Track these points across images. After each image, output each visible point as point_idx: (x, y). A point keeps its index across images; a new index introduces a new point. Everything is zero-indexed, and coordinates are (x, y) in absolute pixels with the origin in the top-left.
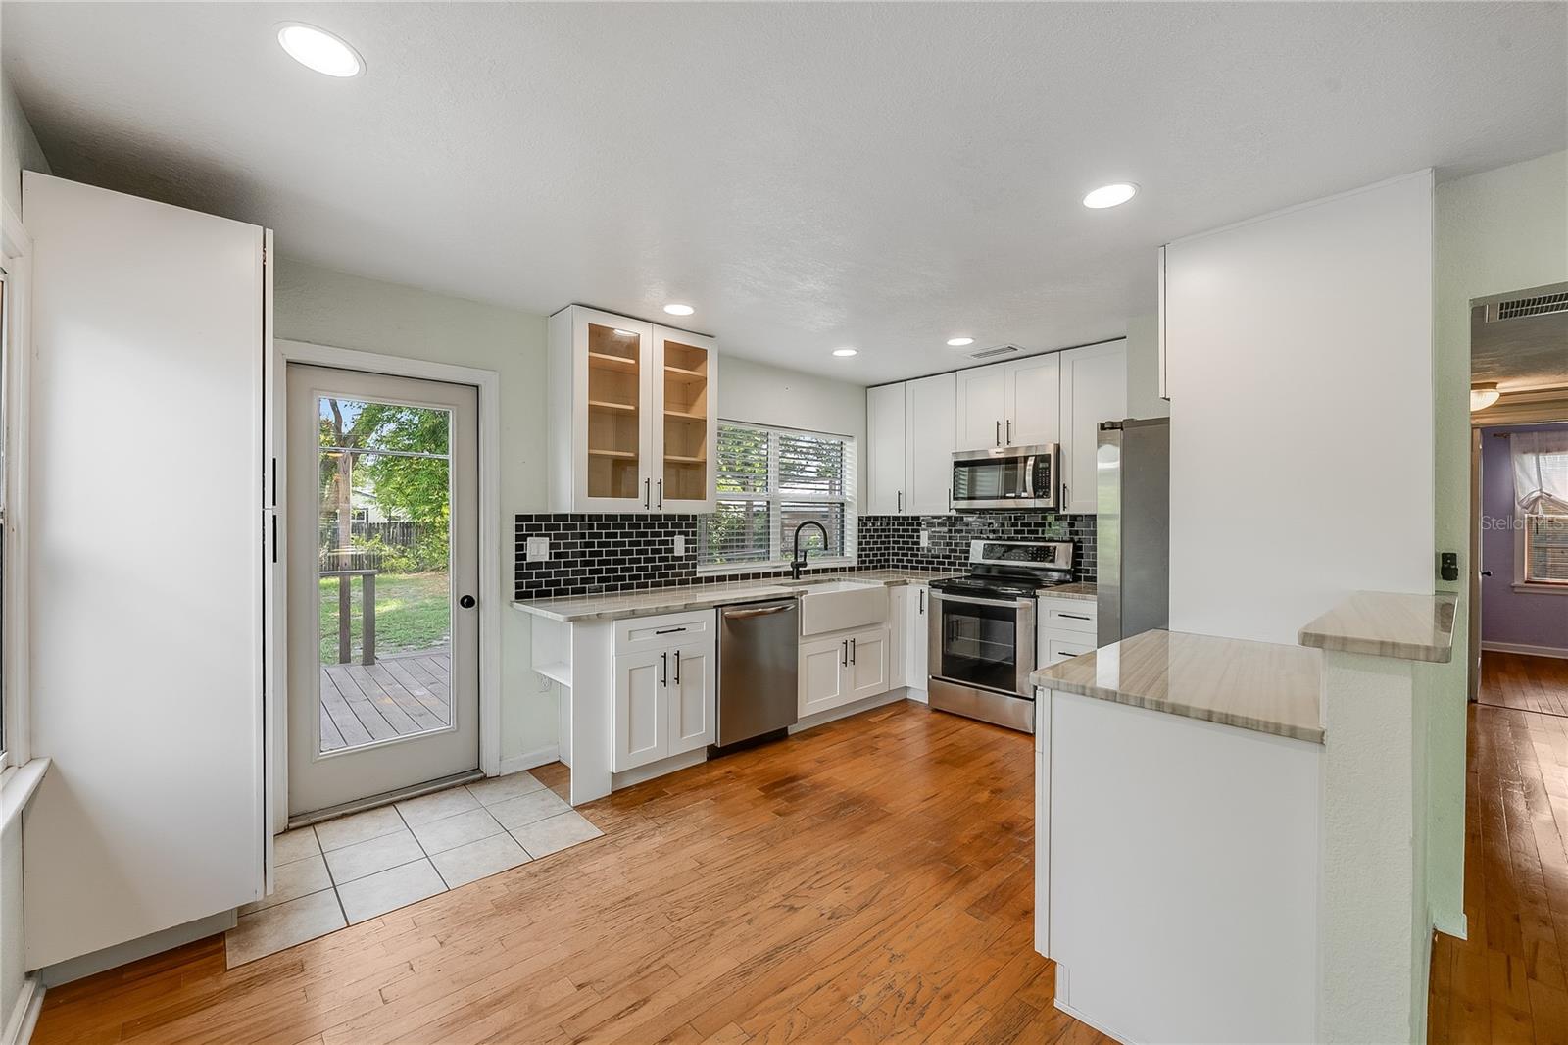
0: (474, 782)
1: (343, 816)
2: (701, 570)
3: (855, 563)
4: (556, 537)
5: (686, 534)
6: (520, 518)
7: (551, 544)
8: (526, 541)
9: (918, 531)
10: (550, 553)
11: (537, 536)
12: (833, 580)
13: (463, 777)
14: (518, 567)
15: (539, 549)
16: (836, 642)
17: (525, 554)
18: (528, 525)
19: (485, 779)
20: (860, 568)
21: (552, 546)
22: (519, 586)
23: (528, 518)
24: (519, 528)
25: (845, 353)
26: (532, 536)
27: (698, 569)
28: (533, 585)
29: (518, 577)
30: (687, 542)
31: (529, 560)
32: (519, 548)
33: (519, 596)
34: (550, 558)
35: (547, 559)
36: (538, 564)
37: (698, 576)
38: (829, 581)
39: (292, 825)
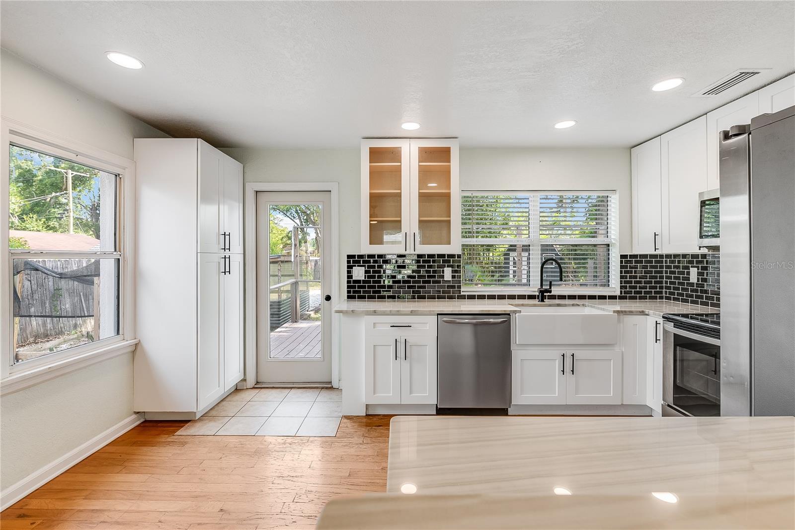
0: (327, 388)
1: (273, 388)
2: (465, 290)
3: (618, 293)
4: (369, 267)
5: (452, 266)
6: (349, 257)
7: (365, 271)
8: (352, 269)
9: (688, 268)
10: (365, 276)
11: (358, 266)
12: (578, 305)
13: (323, 384)
14: (348, 282)
15: (359, 273)
16: (556, 354)
17: (352, 276)
18: (353, 260)
19: (332, 388)
20: (621, 298)
21: (366, 272)
22: (349, 292)
23: (353, 256)
24: (348, 262)
25: (565, 124)
26: (355, 266)
27: (462, 290)
28: (356, 291)
29: (348, 287)
30: (453, 272)
31: (354, 278)
32: (349, 272)
33: (349, 297)
34: (365, 278)
35: (364, 279)
36: (359, 281)
37: (462, 293)
38: (573, 305)
39: (256, 386)
